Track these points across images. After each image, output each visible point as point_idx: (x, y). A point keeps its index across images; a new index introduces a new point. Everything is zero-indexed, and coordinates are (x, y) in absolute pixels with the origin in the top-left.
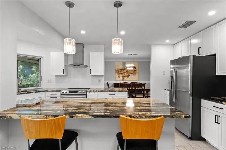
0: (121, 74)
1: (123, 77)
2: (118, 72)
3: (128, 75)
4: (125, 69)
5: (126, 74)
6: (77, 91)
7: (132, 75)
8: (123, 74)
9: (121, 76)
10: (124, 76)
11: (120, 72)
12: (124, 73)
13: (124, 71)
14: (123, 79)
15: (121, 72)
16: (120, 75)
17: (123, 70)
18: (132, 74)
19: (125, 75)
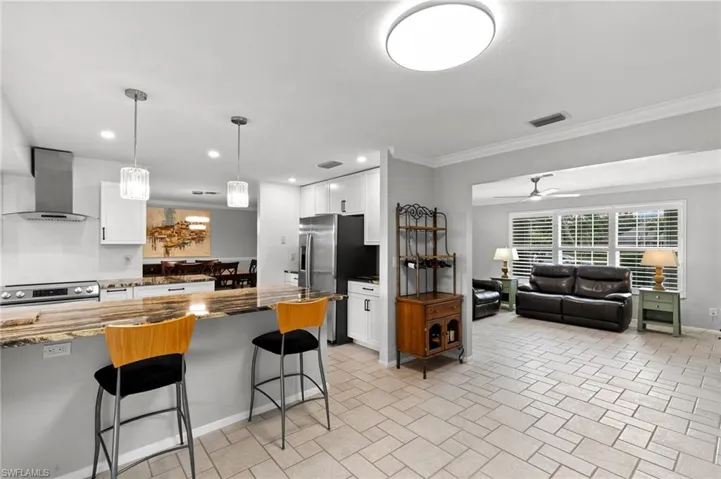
0: (162, 239)
1: (166, 247)
2: (152, 234)
3: (181, 241)
4: (172, 227)
5: (175, 239)
6: (67, 289)
7: (193, 242)
8: (168, 240)
9: (160, 245)
10: (170, 244)
11: (156, 234)
12: (170, 236)
13: (169, 232)
14: (167, 252)
15: (160, 233)
16: (157, 241)
17: (167, 228)
18: (193, 239)
19: (171, 241)
